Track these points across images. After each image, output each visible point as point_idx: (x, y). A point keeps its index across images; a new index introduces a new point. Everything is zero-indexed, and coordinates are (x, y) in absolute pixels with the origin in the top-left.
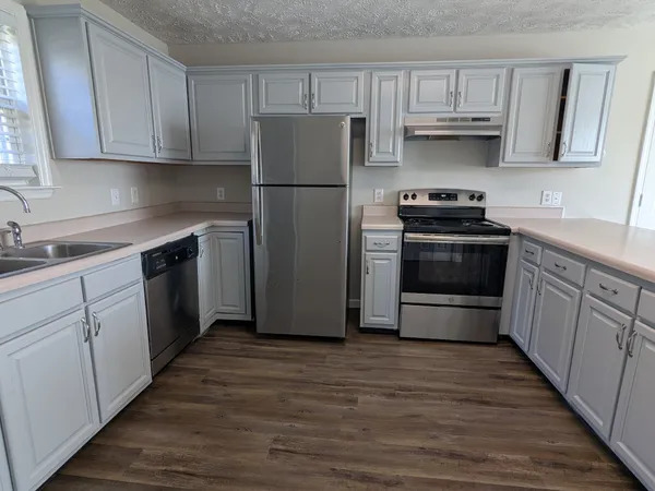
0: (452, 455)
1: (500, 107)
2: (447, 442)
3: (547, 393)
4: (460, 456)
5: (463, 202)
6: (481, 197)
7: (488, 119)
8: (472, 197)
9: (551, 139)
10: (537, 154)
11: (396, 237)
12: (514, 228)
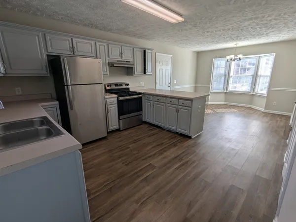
0: (158, 145)
1: (132, 59)
2: (155, 144)
3: (160, 129)
4: (159, 145)
5: (124, 87)
6: (128, 85)
7: (130, 62)
8: (126, 85)
9: (143, 68)
10: (141, 72)
11: (116, 99)
12: (142, 92)
